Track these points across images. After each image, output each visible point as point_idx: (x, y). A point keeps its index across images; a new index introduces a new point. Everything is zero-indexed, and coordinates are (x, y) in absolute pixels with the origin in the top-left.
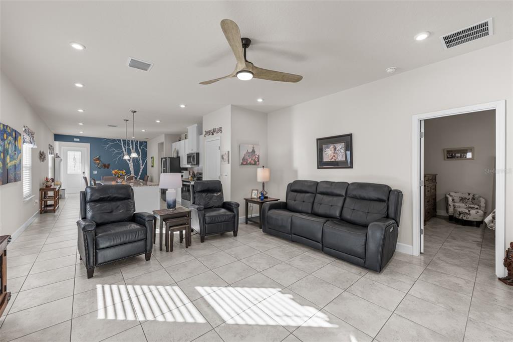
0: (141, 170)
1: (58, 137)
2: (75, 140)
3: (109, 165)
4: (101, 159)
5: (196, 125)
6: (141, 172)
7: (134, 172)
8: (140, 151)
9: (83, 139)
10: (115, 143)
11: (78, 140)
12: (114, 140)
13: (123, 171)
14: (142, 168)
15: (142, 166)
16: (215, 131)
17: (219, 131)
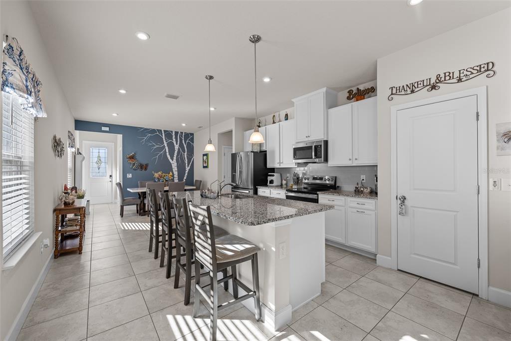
0: (187, 172)
1: (81, 125)
2: (104, 129)
3: (147, 165)
4: (138, 157)
5: (324, 89)
6: (186, 174)
7: (178, 175)
8: (185, 146)
9: (114, 128)
10: (154, 135)
11: (107, 129)
12: (153, 131)
13: (169, 174)
14: (187, 169)
15: (188, 166)
16: (447, 78)
17: (471, 76)
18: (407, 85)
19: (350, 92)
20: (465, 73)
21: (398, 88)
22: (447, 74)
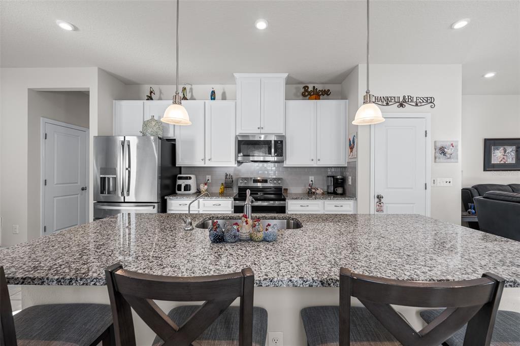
16: (410, 100)
17: (423, 104)
18: (384, 97)
19: (306, 88)
20: (420, 100)
21: (377, 98)
22: (410, 97)
